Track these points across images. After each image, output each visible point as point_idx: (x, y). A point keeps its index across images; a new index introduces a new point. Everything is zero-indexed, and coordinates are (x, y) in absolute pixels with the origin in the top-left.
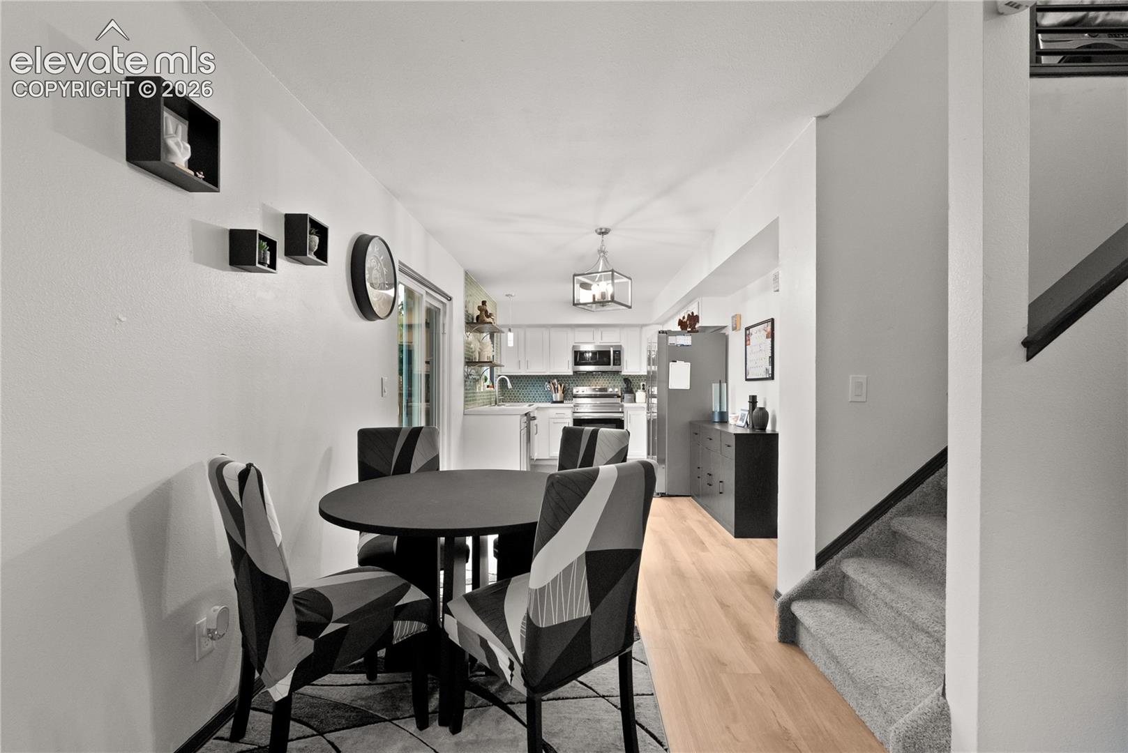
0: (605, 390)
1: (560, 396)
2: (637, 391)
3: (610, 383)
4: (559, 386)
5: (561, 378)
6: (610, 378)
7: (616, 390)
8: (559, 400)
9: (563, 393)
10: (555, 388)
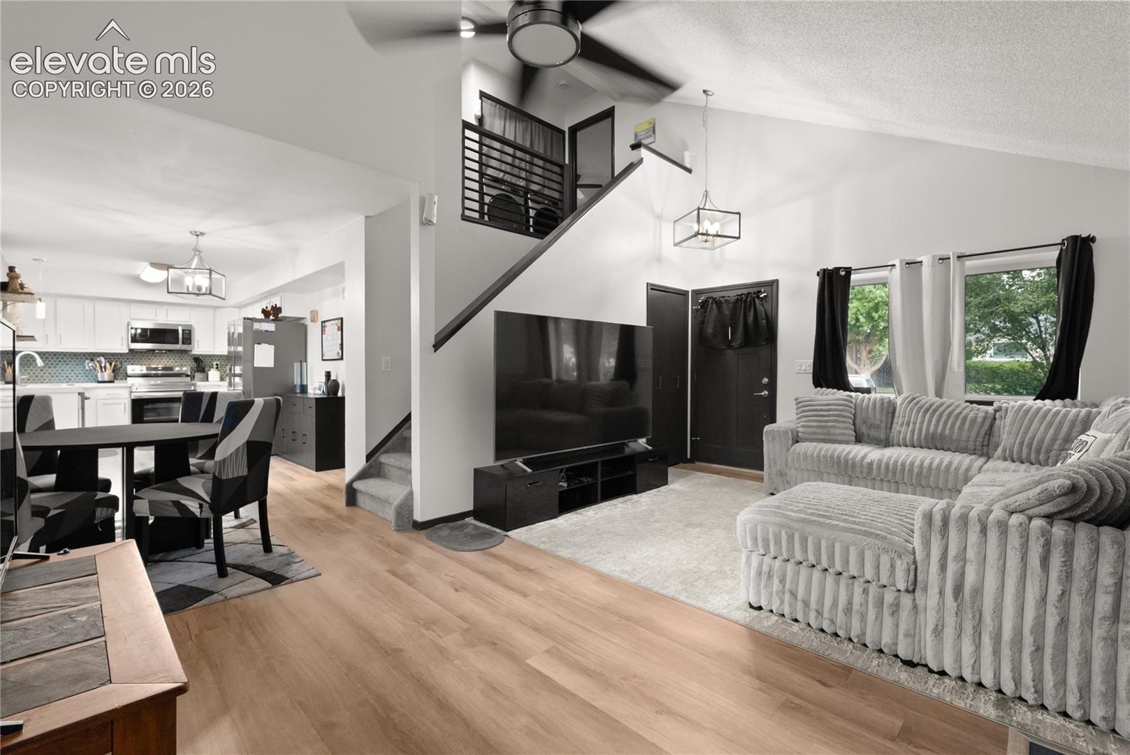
0: (171, 369)
1: (109, 375)
2: (209, 370)
3: (176, 362)
4: (108, 365)
5: (109, 357)
6: (176, 356)
7: (184, 369)
8: (106, 379)
9: (114, 371)
10: (101, 367)
